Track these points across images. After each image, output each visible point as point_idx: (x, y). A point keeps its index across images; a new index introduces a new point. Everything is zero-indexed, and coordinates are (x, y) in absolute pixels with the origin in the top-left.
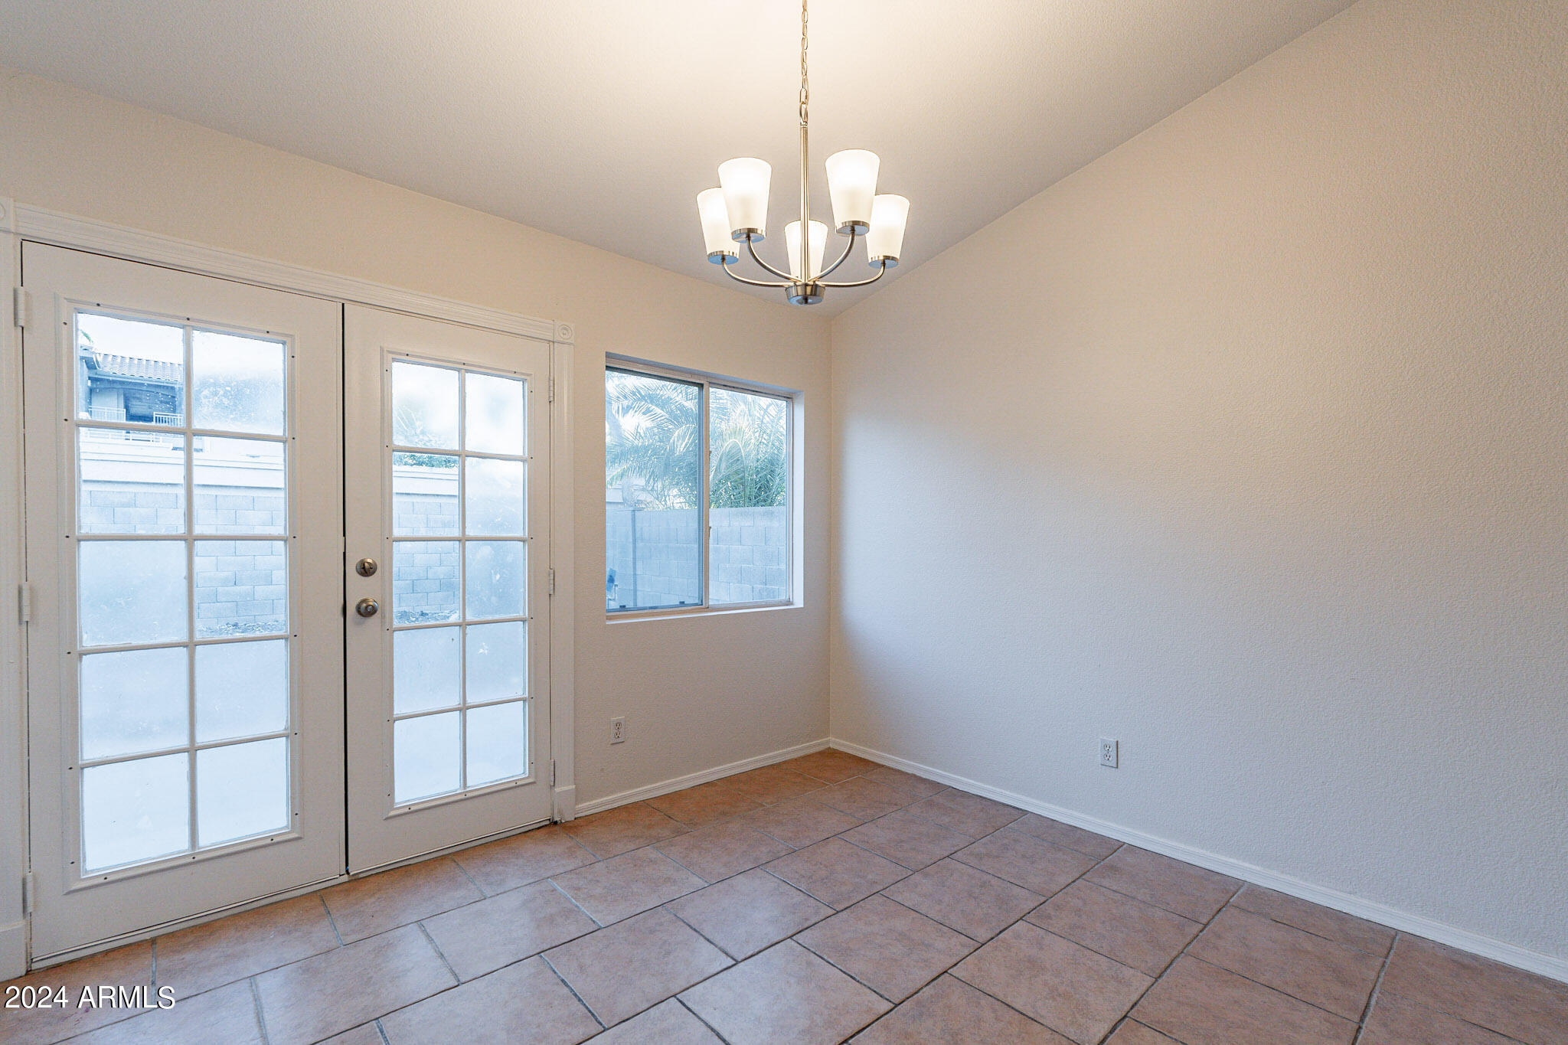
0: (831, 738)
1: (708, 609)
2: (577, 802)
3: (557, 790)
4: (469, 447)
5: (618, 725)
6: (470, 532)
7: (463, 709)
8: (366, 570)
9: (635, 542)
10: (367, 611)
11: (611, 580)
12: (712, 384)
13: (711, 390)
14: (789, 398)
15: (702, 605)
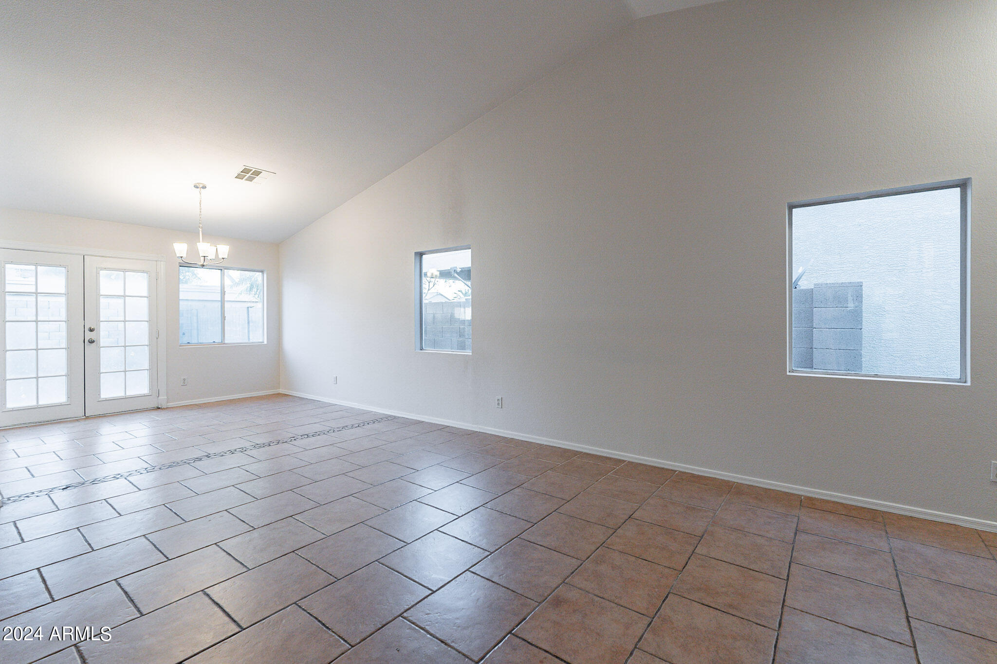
0: (280, 390)
1: (224, 344)
2: (167, 403)
3: (159, 398)
4: (127, 294)
5: (184, 380)
6: (127, 319)
7: (125, 371)
8: (91, 330)
9: (249, 323)
10: (91, 342)
11: (184, 334)
12: (225, 269)
13: (225, 270)
14: (262, 272)
15: (222, 343)
